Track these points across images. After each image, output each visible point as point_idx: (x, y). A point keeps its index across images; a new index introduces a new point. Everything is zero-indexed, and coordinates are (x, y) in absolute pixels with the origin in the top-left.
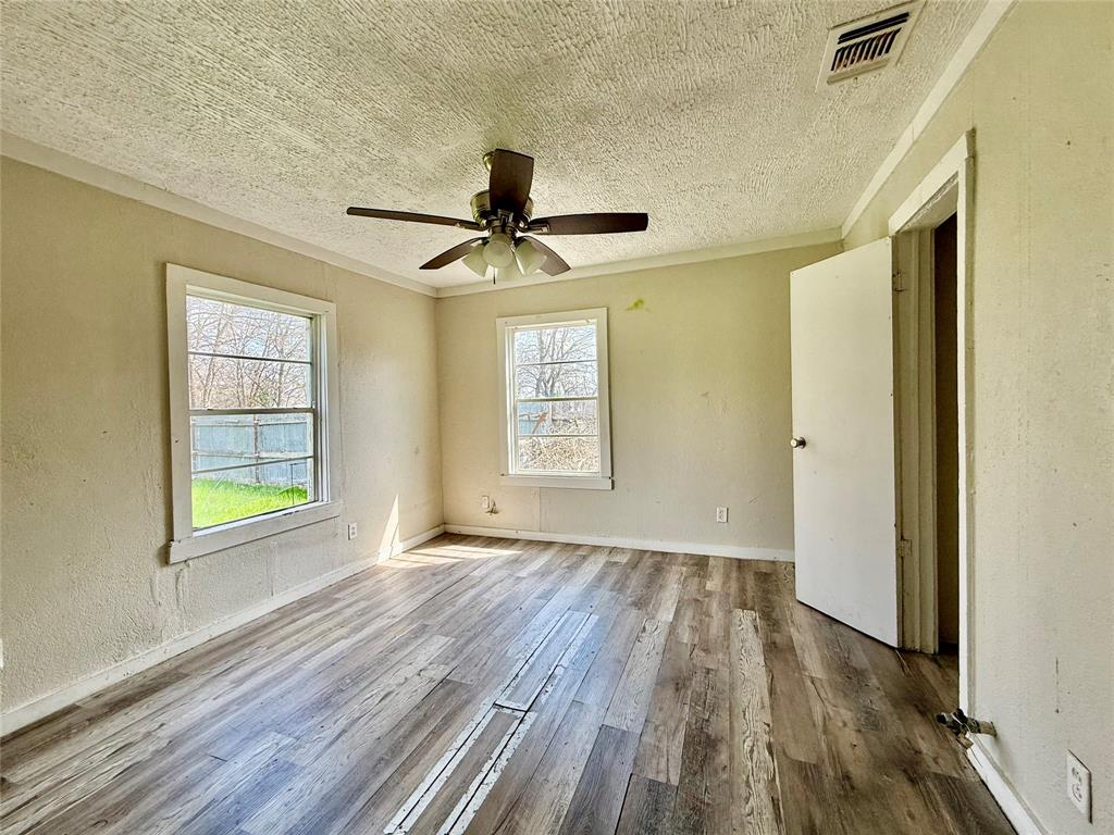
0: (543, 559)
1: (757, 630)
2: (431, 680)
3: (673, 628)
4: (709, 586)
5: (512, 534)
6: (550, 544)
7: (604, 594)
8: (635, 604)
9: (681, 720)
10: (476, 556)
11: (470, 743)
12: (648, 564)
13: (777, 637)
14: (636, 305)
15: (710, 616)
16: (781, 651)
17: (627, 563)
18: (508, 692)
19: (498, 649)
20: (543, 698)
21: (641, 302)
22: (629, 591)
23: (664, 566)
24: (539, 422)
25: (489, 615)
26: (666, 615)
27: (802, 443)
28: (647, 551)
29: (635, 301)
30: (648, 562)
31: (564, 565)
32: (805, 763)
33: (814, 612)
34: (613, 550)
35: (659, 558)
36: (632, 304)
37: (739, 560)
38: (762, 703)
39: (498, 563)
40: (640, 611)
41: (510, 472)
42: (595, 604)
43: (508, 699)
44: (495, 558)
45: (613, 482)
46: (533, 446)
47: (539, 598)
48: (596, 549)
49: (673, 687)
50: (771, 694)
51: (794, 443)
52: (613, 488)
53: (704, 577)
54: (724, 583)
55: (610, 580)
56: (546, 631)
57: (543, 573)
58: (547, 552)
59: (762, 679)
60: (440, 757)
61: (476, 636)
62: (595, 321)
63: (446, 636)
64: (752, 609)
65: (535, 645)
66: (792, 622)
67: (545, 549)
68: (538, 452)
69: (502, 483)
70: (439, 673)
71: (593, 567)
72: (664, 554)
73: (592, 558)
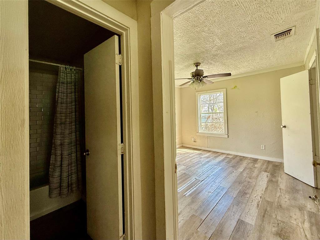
0: (208, 154)
1: (267, 177)
2: (182, 173)
3: (242, 173)
4: (256, 166)
5: (200, 148)
6: (210, 151)
7: (224, 163)
8: (232, 167)
9: (239, 188)
10: (190, 152)
11: (190, 183)
12: (238, 159)
13: (274, 179)
14: (235, 87)
15: (253, 172)
16: (273, 182)
17: (231, 158)
18: (198, 177)
19: (196, 170)
20: (206, 179)
21: (236, 86)
22: (231, 164)
23: (243, 159)
24: (208, 118)
25: (194, 164)
26: (241, 170)
27: (285, 127)
28: (238, 156)
29: (234, 86)
30: (238, 158)
31: (214, 156)
32: (269, 201)
33: (289, 176)
34: (228, 154)
35: (242, 158)
36: (233, 88)
37: (269, 161)
38: (263, 190)
39: (196, 154)
40: (233, 168)
41: (199, 132)
42: (221, 165)
43: (198, 178)
44: (196, 153)
45: (228, 136)
46: (206, 125)
47: (206, 162)
48: (223, 154)
49: (239, 183)
50: (266, 189)
51: (282, 127)
52: (228, 137)
53: (255, 164)
54: (261, 166)
55: (226, 161)
56: (208, 168)
57: (208, 157)
58: (209, 153)
59: (265, 186)
60: (185, 184)
61: (191, 167)
62: (223, 92)
63: (184, 166)
64: (268, 172)
65: (205, 171)
66: (280, 177)
67: (209, 152)
68: (207, 127)
69: (197, 134)
70: (184, 172)
71: (221, 158)
72: (244, 157)
73: (221, 156)
